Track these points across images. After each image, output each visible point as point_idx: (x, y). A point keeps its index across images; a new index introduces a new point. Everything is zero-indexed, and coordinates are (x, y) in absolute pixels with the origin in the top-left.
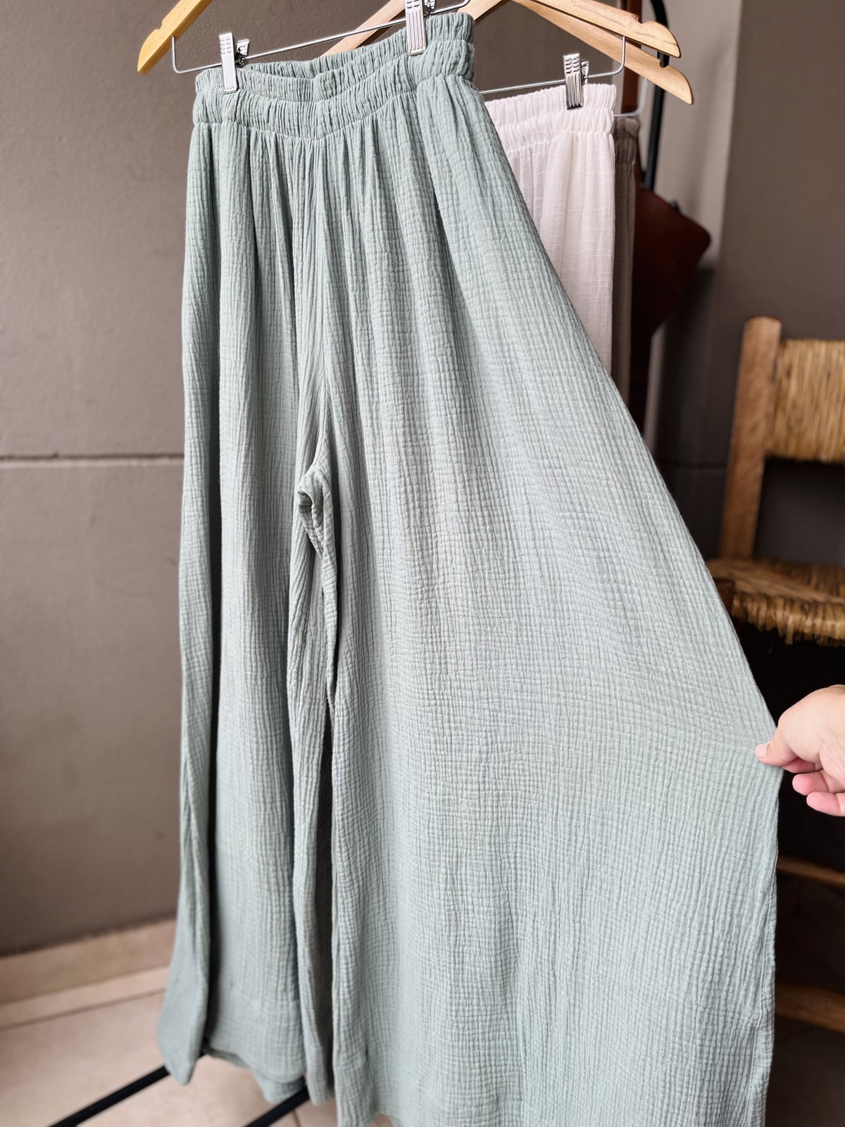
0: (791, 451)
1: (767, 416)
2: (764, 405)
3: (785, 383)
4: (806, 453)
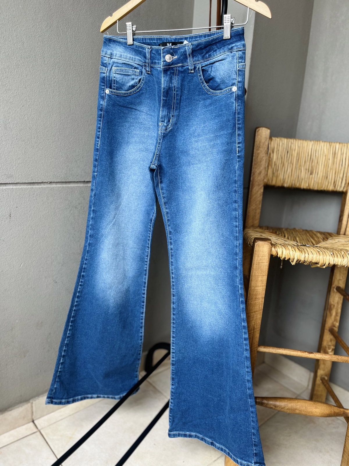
0: (274, 183)
3: (272, 155)
4: (279, 184)
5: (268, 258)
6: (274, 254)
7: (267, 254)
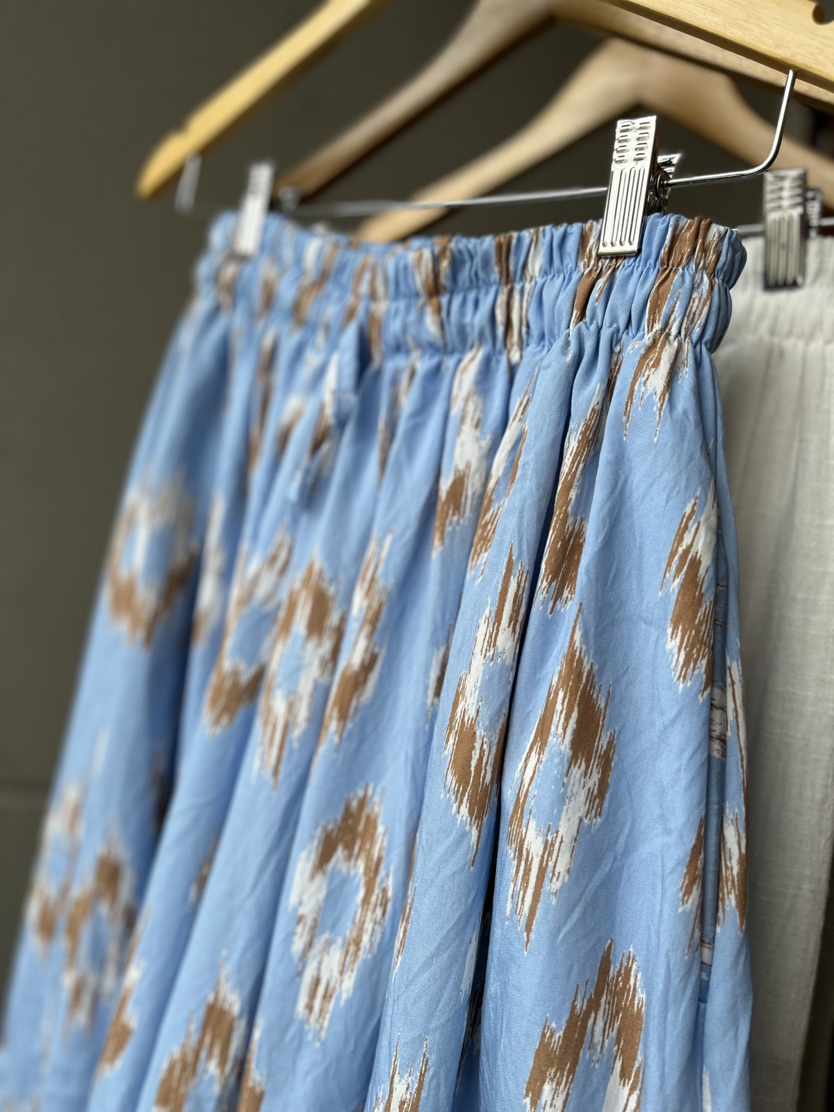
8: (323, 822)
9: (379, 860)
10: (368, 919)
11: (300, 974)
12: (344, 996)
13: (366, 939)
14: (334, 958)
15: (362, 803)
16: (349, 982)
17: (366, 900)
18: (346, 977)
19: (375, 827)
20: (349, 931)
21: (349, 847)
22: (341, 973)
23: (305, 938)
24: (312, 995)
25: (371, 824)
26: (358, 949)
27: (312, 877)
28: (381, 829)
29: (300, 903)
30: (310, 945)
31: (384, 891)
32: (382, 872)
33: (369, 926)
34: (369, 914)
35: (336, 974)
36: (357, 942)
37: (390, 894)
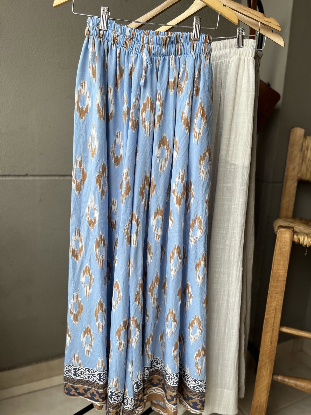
0: (308, 177)
1: (299, 164)
2: (298, 160)
3: (306, 152)
5: (289, 244)
6: (296, 241)
7: (289, 241)
8: (159, 141)
9: (169, 145)
10: (168, 154)
11: (159, 165)
12: (166, 167)
13: (168, 157)
14: (164, 162)
15: (164, 137)
16: (167, 164)
17: (167, 152)
18: (166, 164)
19: (167, 140)
20: (165, 157)
21: (163, 144)
22: (165, 164)
23: (159, 160)
24: (161, 168)
25: (166, 140)
26: (167, 159)
27: (158, 150)
28: (168, 140)
29: (157, 154)
30: (160, 161)
31: (170, 149)
32: (169, 146)
33: (169, 155)
34: (168, 153)
35: (164, 164)
36: (167, 158)
37: (171, 150)
